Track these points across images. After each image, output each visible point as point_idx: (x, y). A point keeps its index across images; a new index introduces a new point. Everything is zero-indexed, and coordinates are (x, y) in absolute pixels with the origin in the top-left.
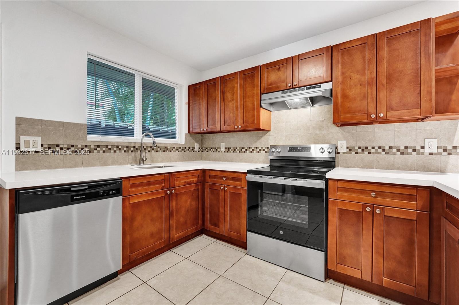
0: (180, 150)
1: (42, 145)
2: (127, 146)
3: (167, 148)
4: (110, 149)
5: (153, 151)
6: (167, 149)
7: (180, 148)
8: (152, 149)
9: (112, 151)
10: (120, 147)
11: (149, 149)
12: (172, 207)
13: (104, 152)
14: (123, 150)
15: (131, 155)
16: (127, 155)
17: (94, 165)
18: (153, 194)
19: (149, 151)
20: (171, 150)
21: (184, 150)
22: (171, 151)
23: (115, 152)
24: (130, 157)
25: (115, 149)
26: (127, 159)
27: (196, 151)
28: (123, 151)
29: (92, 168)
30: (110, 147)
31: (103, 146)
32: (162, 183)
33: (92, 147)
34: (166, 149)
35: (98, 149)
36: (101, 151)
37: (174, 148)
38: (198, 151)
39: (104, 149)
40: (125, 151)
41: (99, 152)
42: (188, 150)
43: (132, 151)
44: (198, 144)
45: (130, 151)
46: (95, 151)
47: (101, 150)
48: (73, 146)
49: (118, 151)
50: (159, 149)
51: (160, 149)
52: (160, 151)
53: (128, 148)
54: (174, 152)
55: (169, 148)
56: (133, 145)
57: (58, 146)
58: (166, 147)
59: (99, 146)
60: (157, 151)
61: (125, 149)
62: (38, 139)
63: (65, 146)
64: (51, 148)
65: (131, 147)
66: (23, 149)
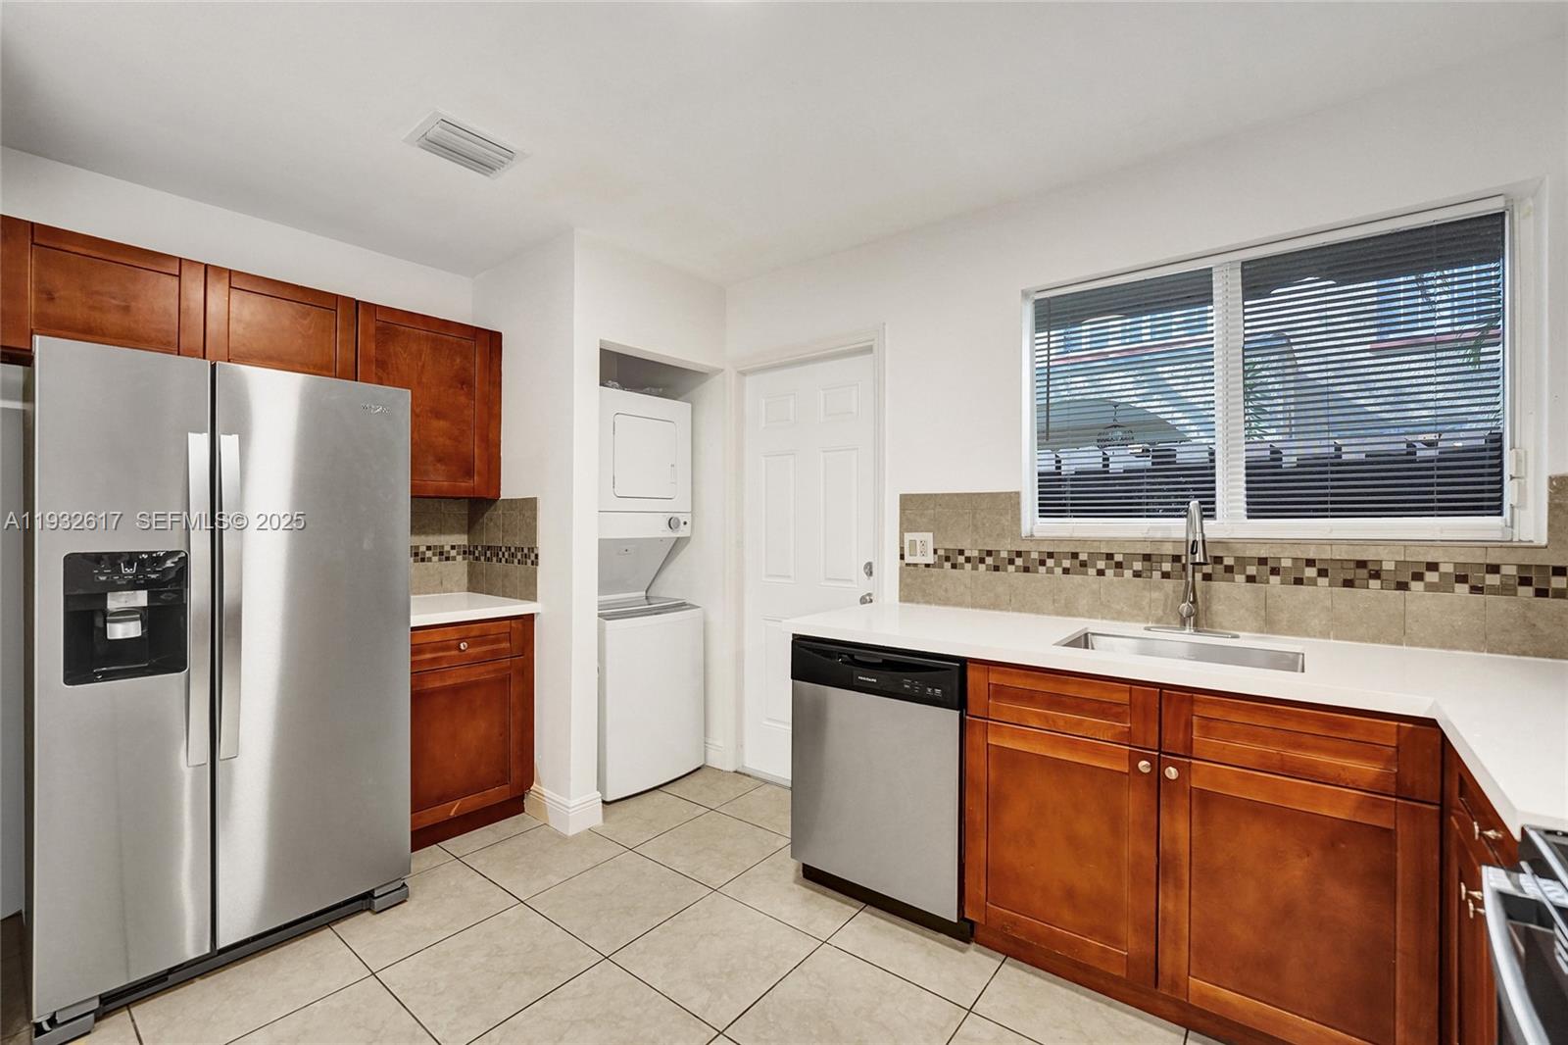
0: (1494, 580)
1: (935, 551)
2: (1144, 555)
3: (1371, 566)
4: (1083, 564)
5: (1275, 580)
6: (1376, 575)
7: (1496, 571)
8: (1267, 569)
9: (1092, 571)
10: (1118, 558)
11: (1252, 570)
12: (1174, 840)
13: (1066, 571)
14: (1131, 569)
15: (1158, 588)
16: (1144, 589)
17: (1037, 610)
18: (1073, 745)
20: (1406, 577)
22: (1403, 586)
23: (1101, 573)
24: (1155, 595)
25: (1101, 565)
26: (1145, 603)
28: (1128, 573)
29: (1033, 616)
30: (1083, 557)
31: (1065, 555)
32: (1118, 717)
33: (1035, 555)
34: (1363, 573)
35: (1050, 562)
36: (1057, 571)
37: (1433, 567)
39: (1067, 563)
40: (1137, 574)
41: (1050, 571)
43: (1166, 575)
45: (1157, 575)
46: (1042, 569)
47: (1058, 564)
48: (989, 553)
49: (1110, 573)
50: (1311, 572)
51: (1322, 573)
52: (1323, 581)
54: (1430, 587)
55: (1388, 566)
56: (1169, 549)
57: (961, 552)
58: (1362, 564)
59: (1051, 555)
60: (1299, 581)
61: (1138, 566)
62: (928, 537)
63: (975, 553)
64: (950, 558)
65: (1162, 557)
66: (908, 559)
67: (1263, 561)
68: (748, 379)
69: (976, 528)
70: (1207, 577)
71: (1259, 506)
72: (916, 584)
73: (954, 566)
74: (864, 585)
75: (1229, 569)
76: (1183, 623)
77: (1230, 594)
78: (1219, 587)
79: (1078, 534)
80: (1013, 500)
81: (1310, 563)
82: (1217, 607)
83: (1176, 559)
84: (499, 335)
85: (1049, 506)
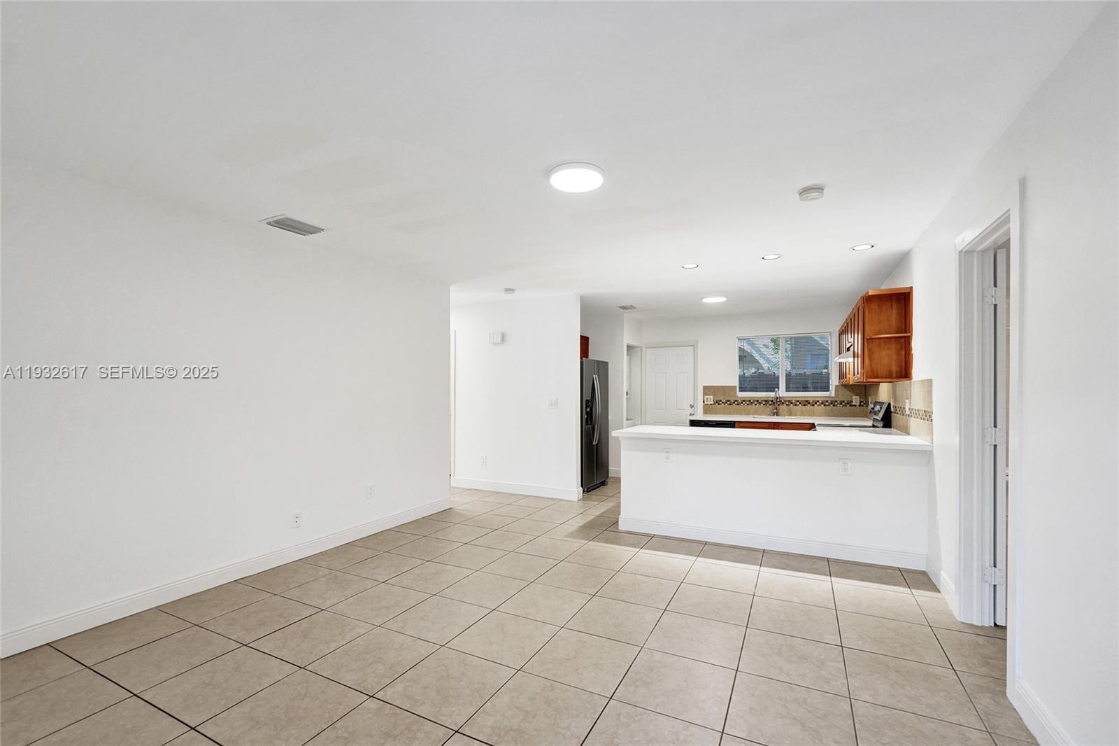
0: (827, 403)
1: (713, 401)
2: (765, 399)
6: (809, 403)
7: (827, 401)
9: (754, 404)
10: (760, 401)
13: (748, 405)
15: (768, 407)
16: (765, 408)
17: (741, 414)
19: (787, 405)
20: (814, 402)
21: (833, 403)
22: (813, 405)
23: (756, 405)
24: (767, 409)
25: (756, 403)
26: (766, 411)
27: (855, 406)
28: (762, 404)
30: (751, 400)
31: (747, 400)
33: (740, 401)
34: (807, 403)
35: (744, 403)
36: (746, 404)
37: (818, 401)
38: (860, 406)
39: (748, 403)
40: (764, 405)
41: (744, 405)
42: (841, 404)
43: (770, 405)
44: (858, 397)
45: (768, 405)
46: (742, 404)
47: (746, 402)
48: (728, 401)
49: (758, 404)
50: (798, 403)
53: (766, 402)
54: (818, 405)
55: (811, 401)
56: (771, 399)
57: (721, 401)
58: (807, 401)
59: (744, 400)
60: (796, 405)
61: (764, 403)
62: (712, 397)
63: (724, 401)
64: (717, 402)
65: (769, 401)
66: (706, 403)
67: (789, 401)
68: (648, 350)
69: (725, 395)
70: (779, 405)
71: (788, 390)
72: (707, 409)
73: (719, 404)
74: (691, 411)
75: (783, 403)
76: (774, 415)
77: (783, 408)
78: (781, 407)
79: (750, 396)
80: (735, 387)
81: (798, 401)
82: (781, 411)
83: (772, 401)
84: (588, 338)
85: (742, 389)
